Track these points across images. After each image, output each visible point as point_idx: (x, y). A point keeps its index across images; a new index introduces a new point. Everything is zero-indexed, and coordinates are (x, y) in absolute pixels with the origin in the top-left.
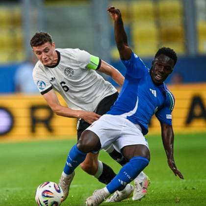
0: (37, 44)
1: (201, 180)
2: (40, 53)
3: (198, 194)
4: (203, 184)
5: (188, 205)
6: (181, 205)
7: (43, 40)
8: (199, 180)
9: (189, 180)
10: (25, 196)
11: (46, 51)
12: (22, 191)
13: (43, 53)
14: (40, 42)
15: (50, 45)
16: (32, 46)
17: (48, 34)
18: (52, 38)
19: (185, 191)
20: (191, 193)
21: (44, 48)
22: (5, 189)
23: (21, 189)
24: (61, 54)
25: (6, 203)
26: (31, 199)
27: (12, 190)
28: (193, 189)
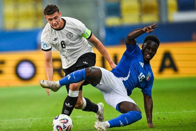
0: (50, 13)
1: (170, 113)
2: (51, 20)
3: (167, 122)
4: (171, 115)
5: (160, 130)
6: (155, 130)
7: (54, 11)
8: (168, 112)
9: (161, 112)
10: (44, 124)
11: (55, 18)
12: (41, 120)
13: (53, 20)
14: (52, 12)
15: (58, 14)
16: (45, 14)
17: (57, 6)
18: (59, 9)
19: (159, 120)
20: (162, 122)
21: (54, 16)
22: (29, 119)
23: (41, 119)
24: (66, 21)
25: (30, 129)
26: (48, 126)
27: (35, 119)
28: (164, 119)
